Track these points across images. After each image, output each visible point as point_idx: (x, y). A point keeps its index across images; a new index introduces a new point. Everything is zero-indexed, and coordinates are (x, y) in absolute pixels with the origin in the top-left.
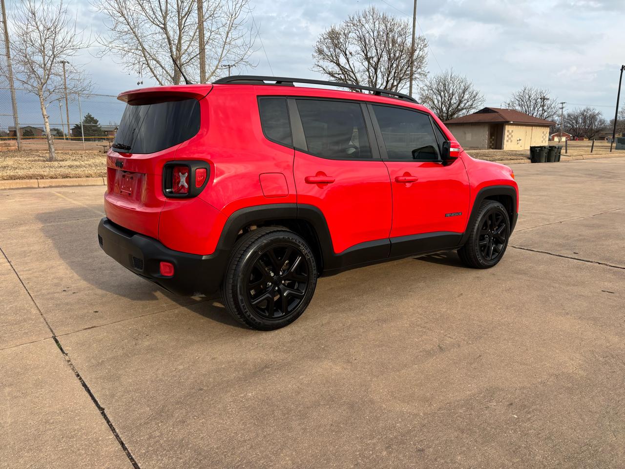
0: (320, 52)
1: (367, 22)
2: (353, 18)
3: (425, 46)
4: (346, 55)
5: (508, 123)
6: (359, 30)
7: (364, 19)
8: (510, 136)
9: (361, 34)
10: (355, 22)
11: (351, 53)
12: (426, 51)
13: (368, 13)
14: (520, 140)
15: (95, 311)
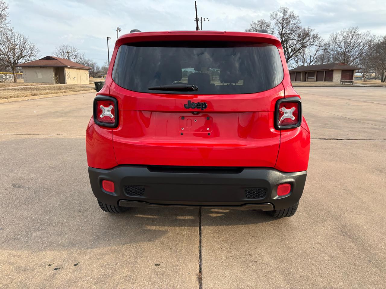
5: (66, 67)
8: (69, 75)
14: (75, 78)
15: (156, 265)
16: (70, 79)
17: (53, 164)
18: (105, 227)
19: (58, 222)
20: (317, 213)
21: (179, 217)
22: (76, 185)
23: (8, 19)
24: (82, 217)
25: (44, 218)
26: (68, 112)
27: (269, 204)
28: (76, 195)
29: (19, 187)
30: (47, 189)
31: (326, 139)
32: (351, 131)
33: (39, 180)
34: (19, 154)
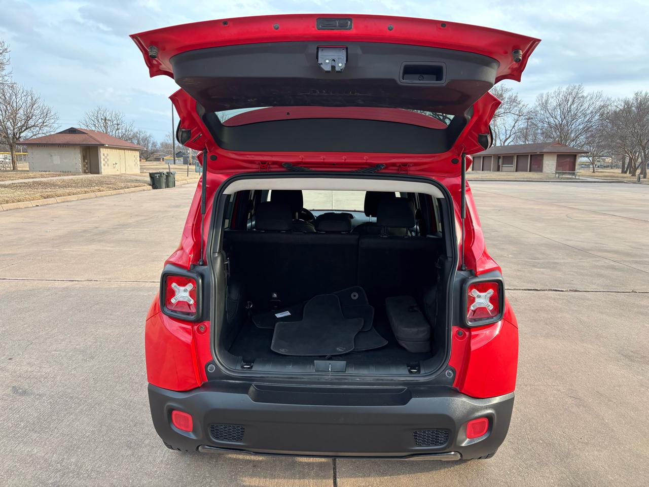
5: (103, 146)
8: (106, 160)
14: (116, 164)
16: (108, 165)
17: (82, 345)
18: (172, 480)
19: (92, 470)
20: (529, 447)
22: (121, 388)
24: (133, 459)
25: (68, 462)
26: (104, 233)
27: (453, 453)
28: (122, 410)
29: (24, 393)
30: (72, 397)
31: (537, 290)
32: (577, 273)
33: (58, 378)
34: (22, 323)
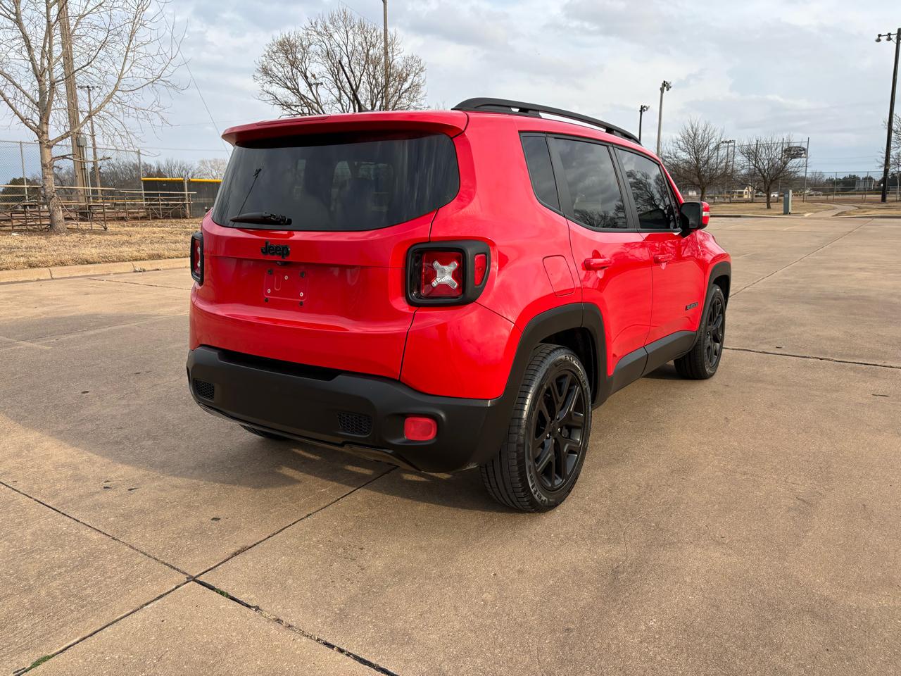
0: (266, 71)
1: (338, 30)
2: (316, 24)
3: (421, 70)
4: (307, 77)
6: (327, 42)
7: (331, 26)
9: (329, 47)
10: (319, 29)
11: (313, 76)
12: (423, 77)
13: (337, 17)
15: (214, 519)
21: (350, 468)
23: (423, 89)
